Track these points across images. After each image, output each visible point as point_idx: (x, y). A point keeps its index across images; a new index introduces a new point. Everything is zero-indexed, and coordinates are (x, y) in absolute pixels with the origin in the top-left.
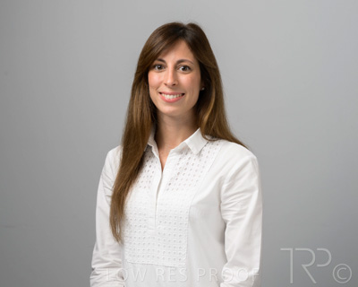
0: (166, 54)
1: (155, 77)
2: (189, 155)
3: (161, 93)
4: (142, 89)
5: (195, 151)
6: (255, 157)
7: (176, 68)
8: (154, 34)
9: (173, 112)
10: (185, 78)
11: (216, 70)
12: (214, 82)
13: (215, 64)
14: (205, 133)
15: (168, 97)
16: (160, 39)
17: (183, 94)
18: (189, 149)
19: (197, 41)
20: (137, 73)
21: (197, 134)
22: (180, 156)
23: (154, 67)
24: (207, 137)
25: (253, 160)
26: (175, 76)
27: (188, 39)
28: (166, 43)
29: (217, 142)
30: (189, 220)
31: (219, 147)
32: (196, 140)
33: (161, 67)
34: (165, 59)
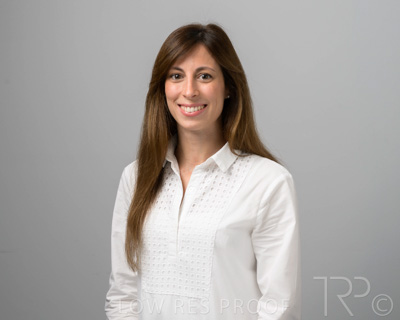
0: (183, 61)
1: (172, 87)
2: (216, 173)
3: (180, 105)
4: (157, 102)
5: (223, 168)
6: (291, 176)
7: (195, 77)
8: (169, 38)
9: (195, 126)
10: (206, 88)
11: (242, 75)
12: (240, 90)
13: (240, 68)
14: (234, 148)
15: (188, 110)
16: (176, 44)
17: (205, 106)
18: (216, 166)
19: (219, 44)
20: (151, 83)
21: (225, 149)
22: (205, 173)
23: (171, 76)
24: (236, 152)
25: (288, 179)
26: (194, 86)
27: (208, 43)
28: (181, 49)
29: (247, 158)
30: (215, 247)
31: (250, 164)
32: (224, 155)
33: (179, 77)
34: (182, 67)
